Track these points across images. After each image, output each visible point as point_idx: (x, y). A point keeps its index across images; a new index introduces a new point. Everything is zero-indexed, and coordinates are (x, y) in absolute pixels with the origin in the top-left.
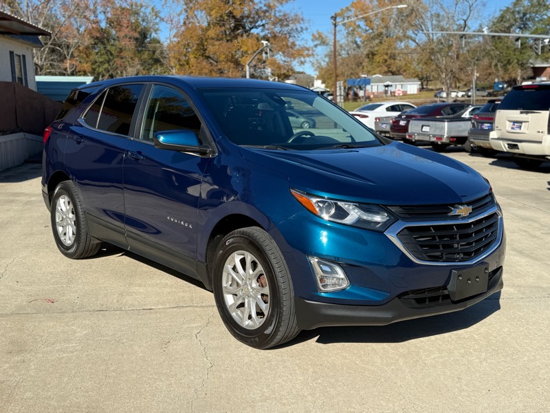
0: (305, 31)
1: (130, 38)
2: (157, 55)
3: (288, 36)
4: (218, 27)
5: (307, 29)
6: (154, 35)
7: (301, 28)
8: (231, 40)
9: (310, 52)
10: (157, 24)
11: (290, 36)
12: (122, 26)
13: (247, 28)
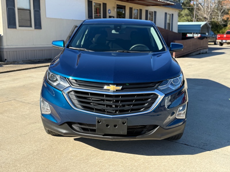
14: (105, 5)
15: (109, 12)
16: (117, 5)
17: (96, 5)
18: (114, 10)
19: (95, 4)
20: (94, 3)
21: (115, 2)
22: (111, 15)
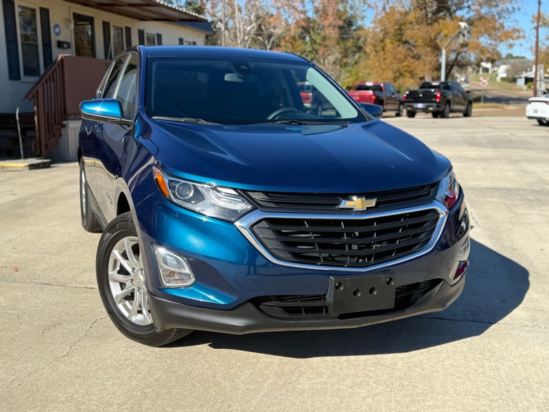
0: (516, 12)
1: (334, 26)
2: (360, 43)
3: (497, 17)
4: (419, 11)
5: (519, 9)
6: (360, 23)
7: (513, 8)
8: (431, 24)
9: (521, 34)
10: (364, 11)
11: (499, 18)
12: (327, 15)
13: (452, 10)
14: (45, 12)
15: (57, 30)
16: (75, 14)
17: (22, 12)
18: (67, 27)
19: (20, 10)
20: (19, 6)
21: (70, 8)
22: (61, 38)
